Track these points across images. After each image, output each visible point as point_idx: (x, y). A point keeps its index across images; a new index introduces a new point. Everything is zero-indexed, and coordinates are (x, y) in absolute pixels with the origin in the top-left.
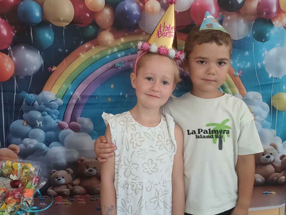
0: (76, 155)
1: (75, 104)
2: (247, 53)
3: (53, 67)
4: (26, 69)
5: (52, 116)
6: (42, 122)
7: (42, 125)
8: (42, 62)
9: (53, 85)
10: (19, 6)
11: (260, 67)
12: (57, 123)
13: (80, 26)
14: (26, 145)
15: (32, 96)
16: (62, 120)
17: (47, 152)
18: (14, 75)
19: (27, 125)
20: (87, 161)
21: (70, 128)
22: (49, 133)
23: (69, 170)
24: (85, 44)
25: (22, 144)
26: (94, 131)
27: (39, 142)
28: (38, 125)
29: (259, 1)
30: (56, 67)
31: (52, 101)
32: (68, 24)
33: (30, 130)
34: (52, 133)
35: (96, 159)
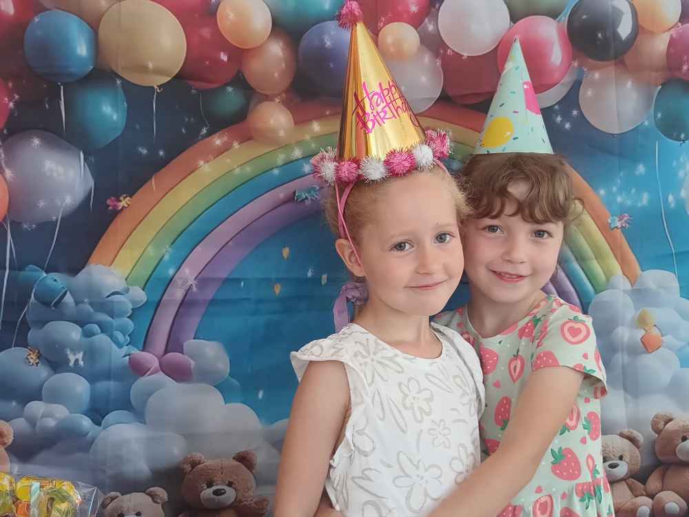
0: (175, 450)
1: (180, 302)
2: (641, 169)
3: (122, 198)
4: (42, 204)
5: (111, 337)
6: (84, 354)
7: (81, 363)
8: (91, 183)
9: (120, 249)
10: (29, 28)
11: (672, 205)
12: (128, 357)
13: (203, 85)
14: (32, 422)
15: (56, 281)
16: (141, 349)
17: (95, 442)
18: (5, 219)
19: (37, 364)
20: (210, 466)
21: (163, 371)
22: (103, 385)
23: (157, 493)
24: (214, 135)
25: (22, 419)
26: (231, 379)
27: (71, 413)
28: (71, 364)
29: (671, 35)
30: (131, 197)
31: (113, 294)
32: (169, 79)
33: (49, 377)
34: (110, 386)
35: (234, 458)
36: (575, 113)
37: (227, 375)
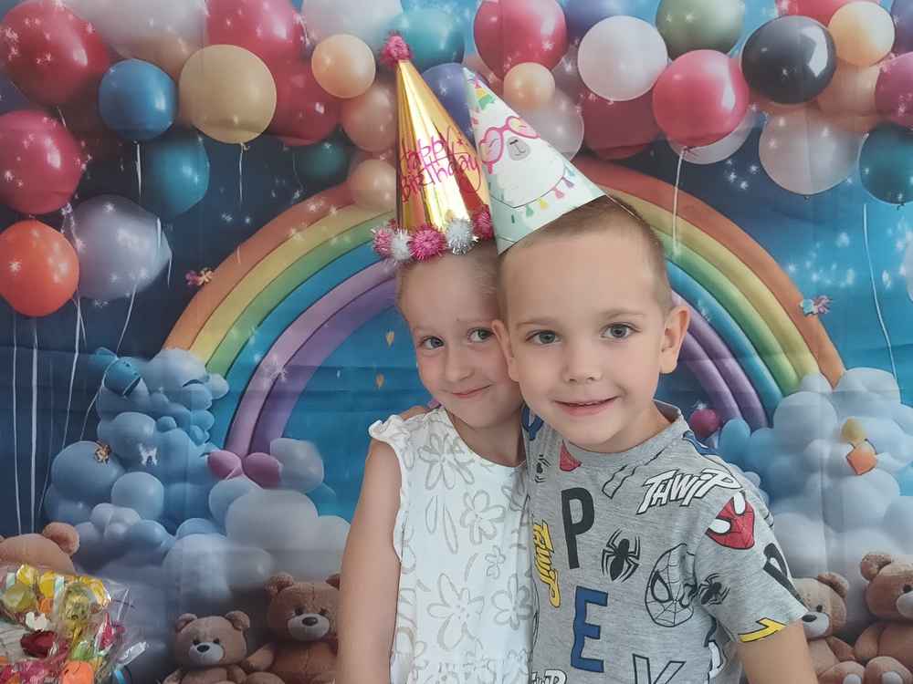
0: (262, 568)
1: (266, 394)
2: (844, 239)
3: (202, 272)
4: (114, 278)
5: (188, 433)
6: (157, 452)
7: (155, 461)
8: (169, 254)
9: (200, 330)
10: (104, 80)
11: (888, 285)
12: (207, 456)
13: (295, 141)
14: (100, 527)
15: (128, 366)
16: (222, 445)
17: (171, 551)
18: (75, 295)
19: (107, 460)
20: (299, 589)
21: (246, 474)
22: (178, 488)
23: (239, 618)
24: (308, 200)
25: (90, 523)
26: (326, 486)
27: (142, 518)
28: (144, 462)
29: (881, 70)
30: (213, 271)
31: (191, 382)
32: (258, 135)
33: (118, 477)
34: (186, 489)
35: (328, 582)
36: (754, 168)
37: (321, 482)
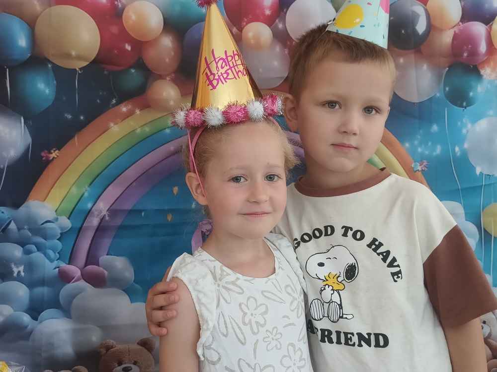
1: (96, 228)
2: (435, 128)
3: (52, 151)
5: (45, 254)
6: (24, 267)
7: (23, 274)
8: (29, 140)
9: (52, 188)
11: (459, 154)
12: (57, 269)
13: (112, 68)
15: (3, 213)
16: (67, 263)
17: (33, 333)
20: (120, 349)
21: (83, 279)
22: (38, 290)
23: (81, 370)
24: (121, 105)
26: (135, 284)
27: (15, 311)
28: (15, 275)
29: (455, 32)
30: (59, 150)
31: (47, 222)
32: (88, 63)
34: (44, 291)
35: (138, 344)
37: (132, 282)
